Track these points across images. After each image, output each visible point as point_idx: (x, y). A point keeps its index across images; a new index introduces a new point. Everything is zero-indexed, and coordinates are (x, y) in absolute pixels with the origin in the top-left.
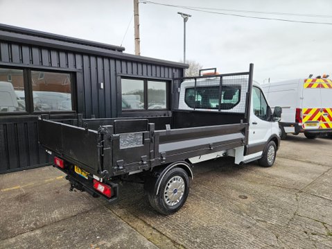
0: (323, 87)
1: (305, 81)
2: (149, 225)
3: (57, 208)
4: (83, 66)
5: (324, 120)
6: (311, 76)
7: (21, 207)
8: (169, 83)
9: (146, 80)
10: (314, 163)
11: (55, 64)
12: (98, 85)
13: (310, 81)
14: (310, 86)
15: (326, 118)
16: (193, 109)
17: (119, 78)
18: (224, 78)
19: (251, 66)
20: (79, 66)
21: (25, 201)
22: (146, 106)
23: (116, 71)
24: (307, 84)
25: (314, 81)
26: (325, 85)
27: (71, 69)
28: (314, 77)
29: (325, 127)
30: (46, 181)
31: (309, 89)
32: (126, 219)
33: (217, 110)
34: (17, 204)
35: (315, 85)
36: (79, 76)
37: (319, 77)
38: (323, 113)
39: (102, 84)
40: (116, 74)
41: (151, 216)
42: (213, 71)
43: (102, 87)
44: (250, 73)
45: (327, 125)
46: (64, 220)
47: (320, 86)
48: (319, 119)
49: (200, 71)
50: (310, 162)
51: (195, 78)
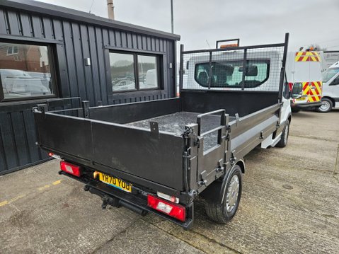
0: (311, 60)
1: (297, 54)
2: (214, 241)
3: (79, 231)
4: (63, 36)
5: (311, 94)
6: (301, 49)
7: (25, 235)
8: (160, 57)
9: (136, 54)
10: (320, 139)
11: (27, 32)
12: (84, 61)
13: (300, 54)
14: (301, 59)
15: (313, 91)
16: (207, 88)
17: (107, 51)
18: (248, 50)
19: (287, 35)
20: (59, 37)
21: (27, 224)
22: (137, 85)
23: (103, 43)
24: (298, 57)
25: (304, 54)
26: (313, 58)
27: (49, 39)
28: (304, 50)
29: (312, 101)
30: (41, 189)
31: (300, 63)
32: (181, 237)
33: (240, 89)
34: (17, 231)
35: (305, 58)
36: (60, 49)
37: (308, 50)
38: (311, 86)
39: (89, 59)
40: (103, 47)
41: (208, 227)
42: (236, 42)
43: (89, 64)
44: (285, 45)
45: (314, 98)
46: (99, 249)
47: (309, 59)
48: (308, 93)
49: (217, 42)
50: (316, 138)
51: (211, 51)
